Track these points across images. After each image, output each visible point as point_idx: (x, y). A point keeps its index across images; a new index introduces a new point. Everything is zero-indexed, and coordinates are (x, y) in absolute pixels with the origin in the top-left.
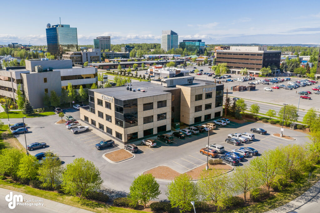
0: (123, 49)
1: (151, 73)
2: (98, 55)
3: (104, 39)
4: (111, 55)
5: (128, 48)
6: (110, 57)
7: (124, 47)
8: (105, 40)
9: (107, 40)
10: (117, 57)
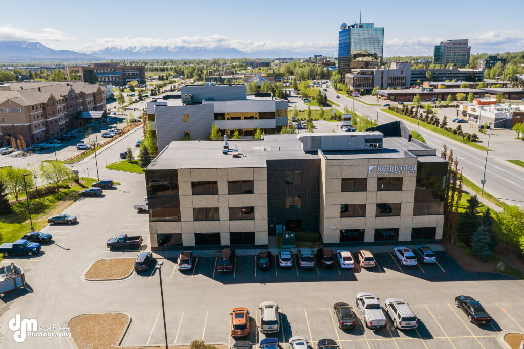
0: (482, 62)
1: (464, 113)
2: (404, 75)
3: (454, 44)
4: (443, 74)
5: (491, 62)
6: (440, 79)
7: (484, 60)
8: (457, 46)
9: (459, 46)
10: (451, 79)
